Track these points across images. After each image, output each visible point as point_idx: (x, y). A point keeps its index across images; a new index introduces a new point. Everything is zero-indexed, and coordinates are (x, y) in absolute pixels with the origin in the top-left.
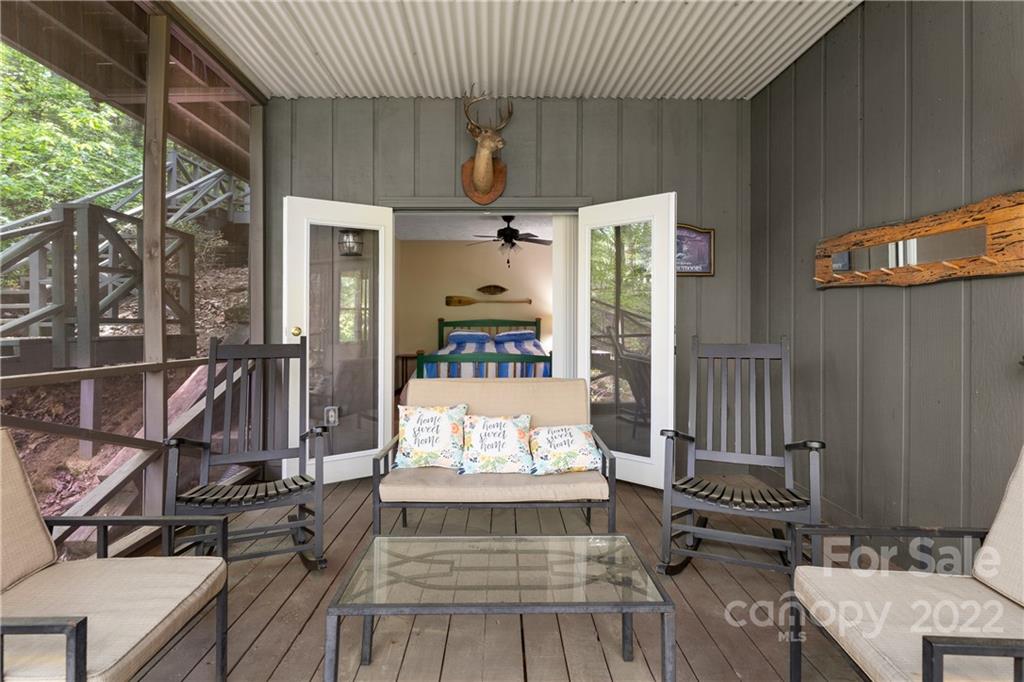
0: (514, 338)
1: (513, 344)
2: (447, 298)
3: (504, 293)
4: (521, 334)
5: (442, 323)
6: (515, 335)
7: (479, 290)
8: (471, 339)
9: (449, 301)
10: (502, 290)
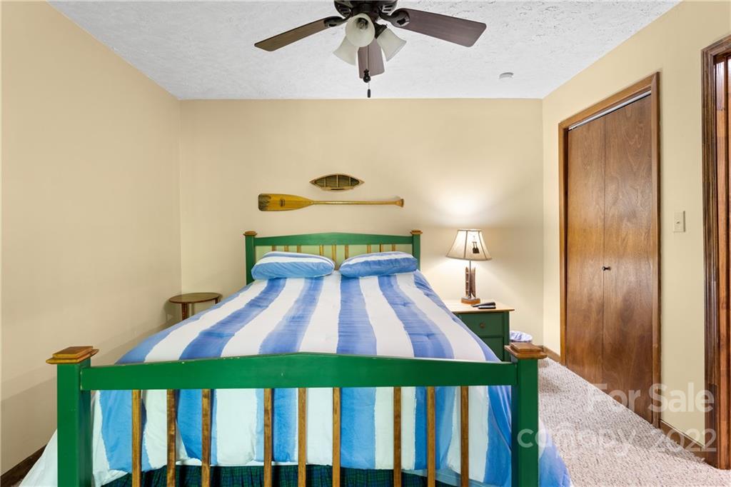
0: (377, 268)
1: (375, 280)
2: (260, 196)
3: (357, 188)
4: (390, 261)
5: (252, 241)
6: (379, 263)
7: (315, 182)
8: (296, 271)
9: (264, 203)
10: (354, 182)
